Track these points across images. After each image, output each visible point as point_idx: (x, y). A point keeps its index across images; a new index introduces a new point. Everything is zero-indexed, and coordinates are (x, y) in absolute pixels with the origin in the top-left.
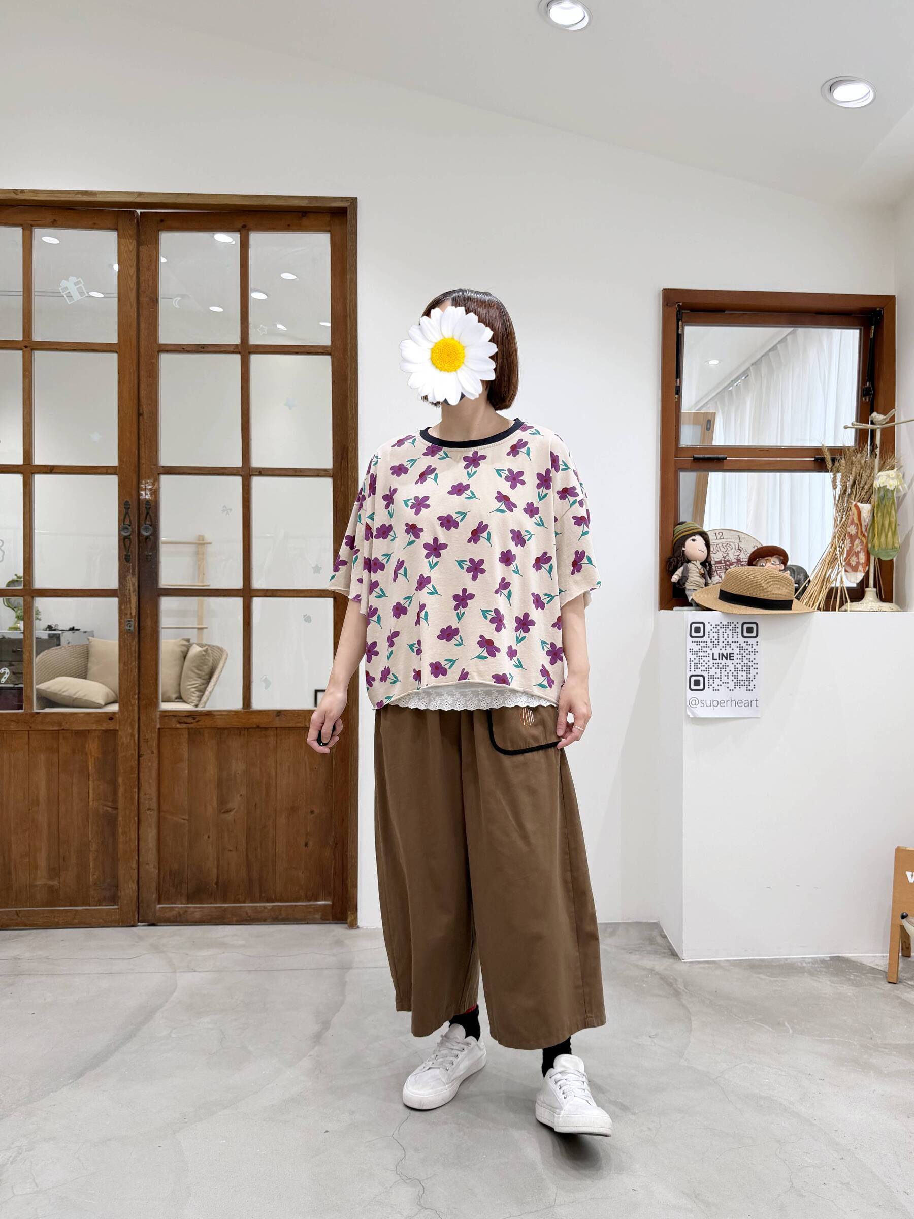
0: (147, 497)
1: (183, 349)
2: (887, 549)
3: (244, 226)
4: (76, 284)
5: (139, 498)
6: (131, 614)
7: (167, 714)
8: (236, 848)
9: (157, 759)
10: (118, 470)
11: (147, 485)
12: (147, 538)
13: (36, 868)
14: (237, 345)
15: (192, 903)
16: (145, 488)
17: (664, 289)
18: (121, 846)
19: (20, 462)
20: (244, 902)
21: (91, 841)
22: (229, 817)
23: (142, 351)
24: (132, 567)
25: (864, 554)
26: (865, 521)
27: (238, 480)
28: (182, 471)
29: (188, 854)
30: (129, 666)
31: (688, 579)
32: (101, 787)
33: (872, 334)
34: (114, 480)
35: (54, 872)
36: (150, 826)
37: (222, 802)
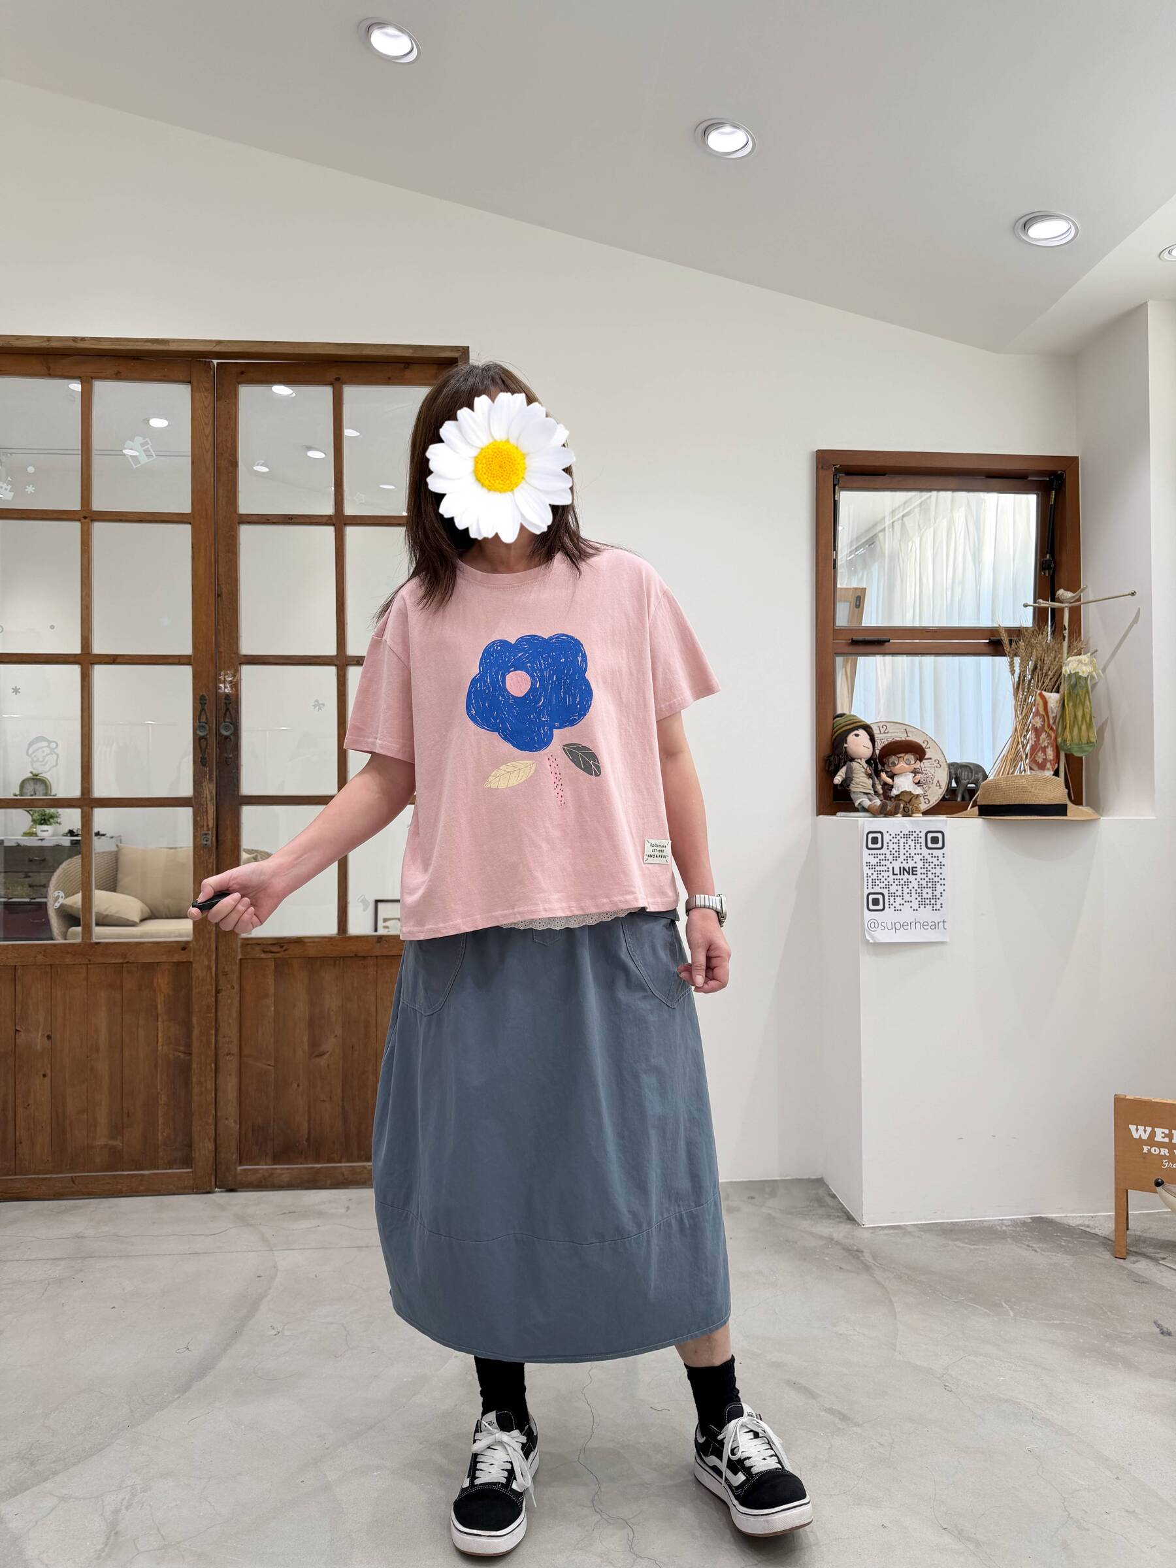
0: (227, 691)
1: (268, 520)
2: (1082, 744)
3: (338, 379)
4: (142, 445)
5: (217, 693)
6: (208, 826)
7: (250, 942)
8: (331, 1098)
9: (239, 995)
10: (192, 658)
11: (226, 676)
12: (227, 737)
13: (95, 1126)
14: (331, 516)
15: (279, 1164)
16: (225, 678)
17: (817, 450)
18: (195, 1098)
19: (78, 651)
20: (340, 1162)
21: (158, 1093)
22: (323, 1061)
23: (220, 523)
24: (209, 771)
25: (1052, 749)
26: (1053, 712)
27: (332, 671)
28: (266, 661)
29: (274, 1108)
31: (852, 780)
32: (172, 1029)
33: (1052, 500)
34: (188, 670)
35: (116, 1130)
36: (230, 1075)
37: (314, 1043)
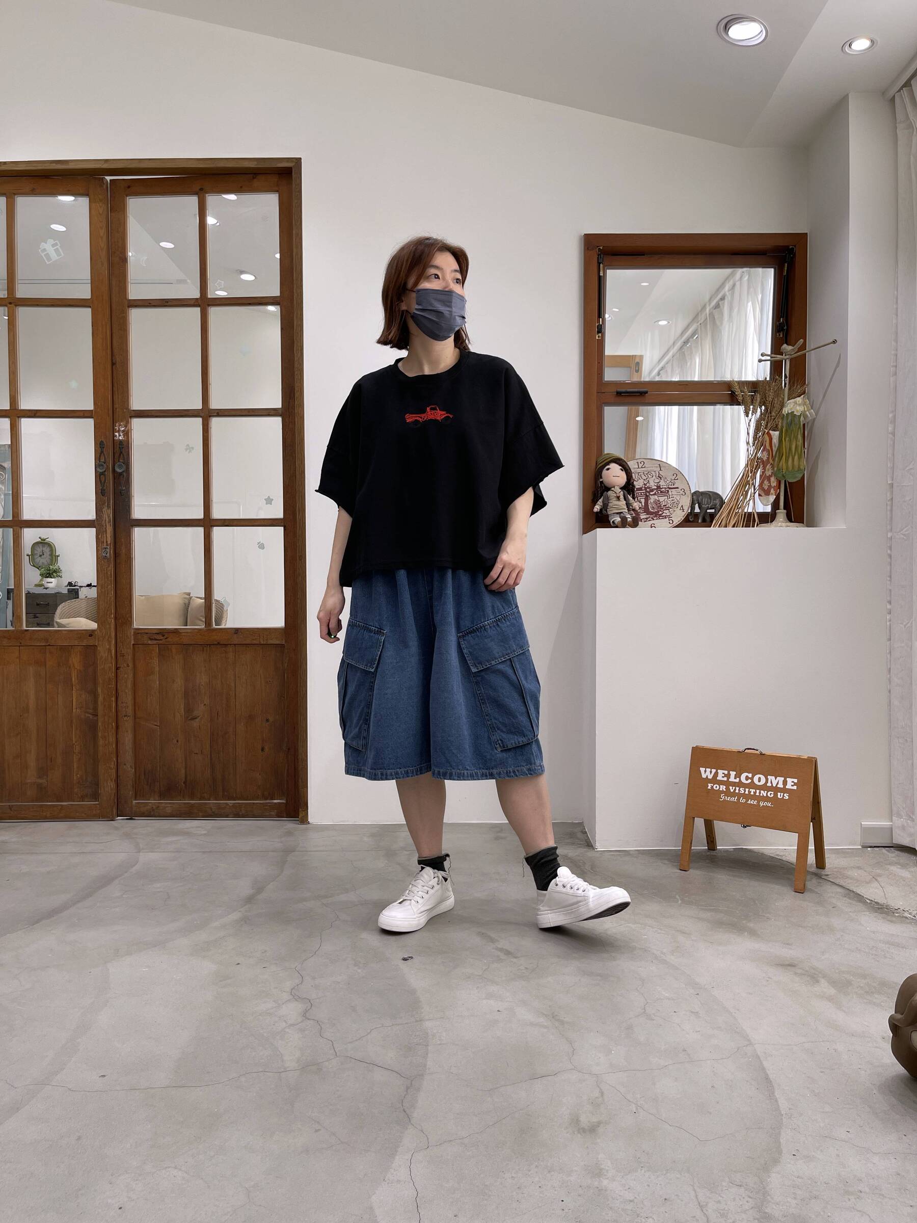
0: (120, 438)
1: (150, 304)
2: (795, 471)
3: (201, 190)
4: (53, 246)
5: (114, 439)
6: (107, 542)
7: (140, 632)
8: (202, 751)
9: (133, 671)
10: (94, 413)
11: (120, 427)
12: (121, 474)
13: (27, 768)
14: (197, 299)
15: (164, 800)
16: (119, 429)
17: (585, 234)
18: (101, 748)
19: (9, 408)
20: (209, 799)
21: (73, 744)
22: (195, 724)
23: (114, 306)
24: (108, 500)
25: (775, 477)
26: (775, 447)
27: (198, 421)
28: (150, 415)
29: (160, 758)
30: (106, 589)
31: (608, 505)
32: (83, 696)
33: (785, 272)
34: (91, 422)
35: (43, 771)
36: (127, 731)
37: (189, 710)
